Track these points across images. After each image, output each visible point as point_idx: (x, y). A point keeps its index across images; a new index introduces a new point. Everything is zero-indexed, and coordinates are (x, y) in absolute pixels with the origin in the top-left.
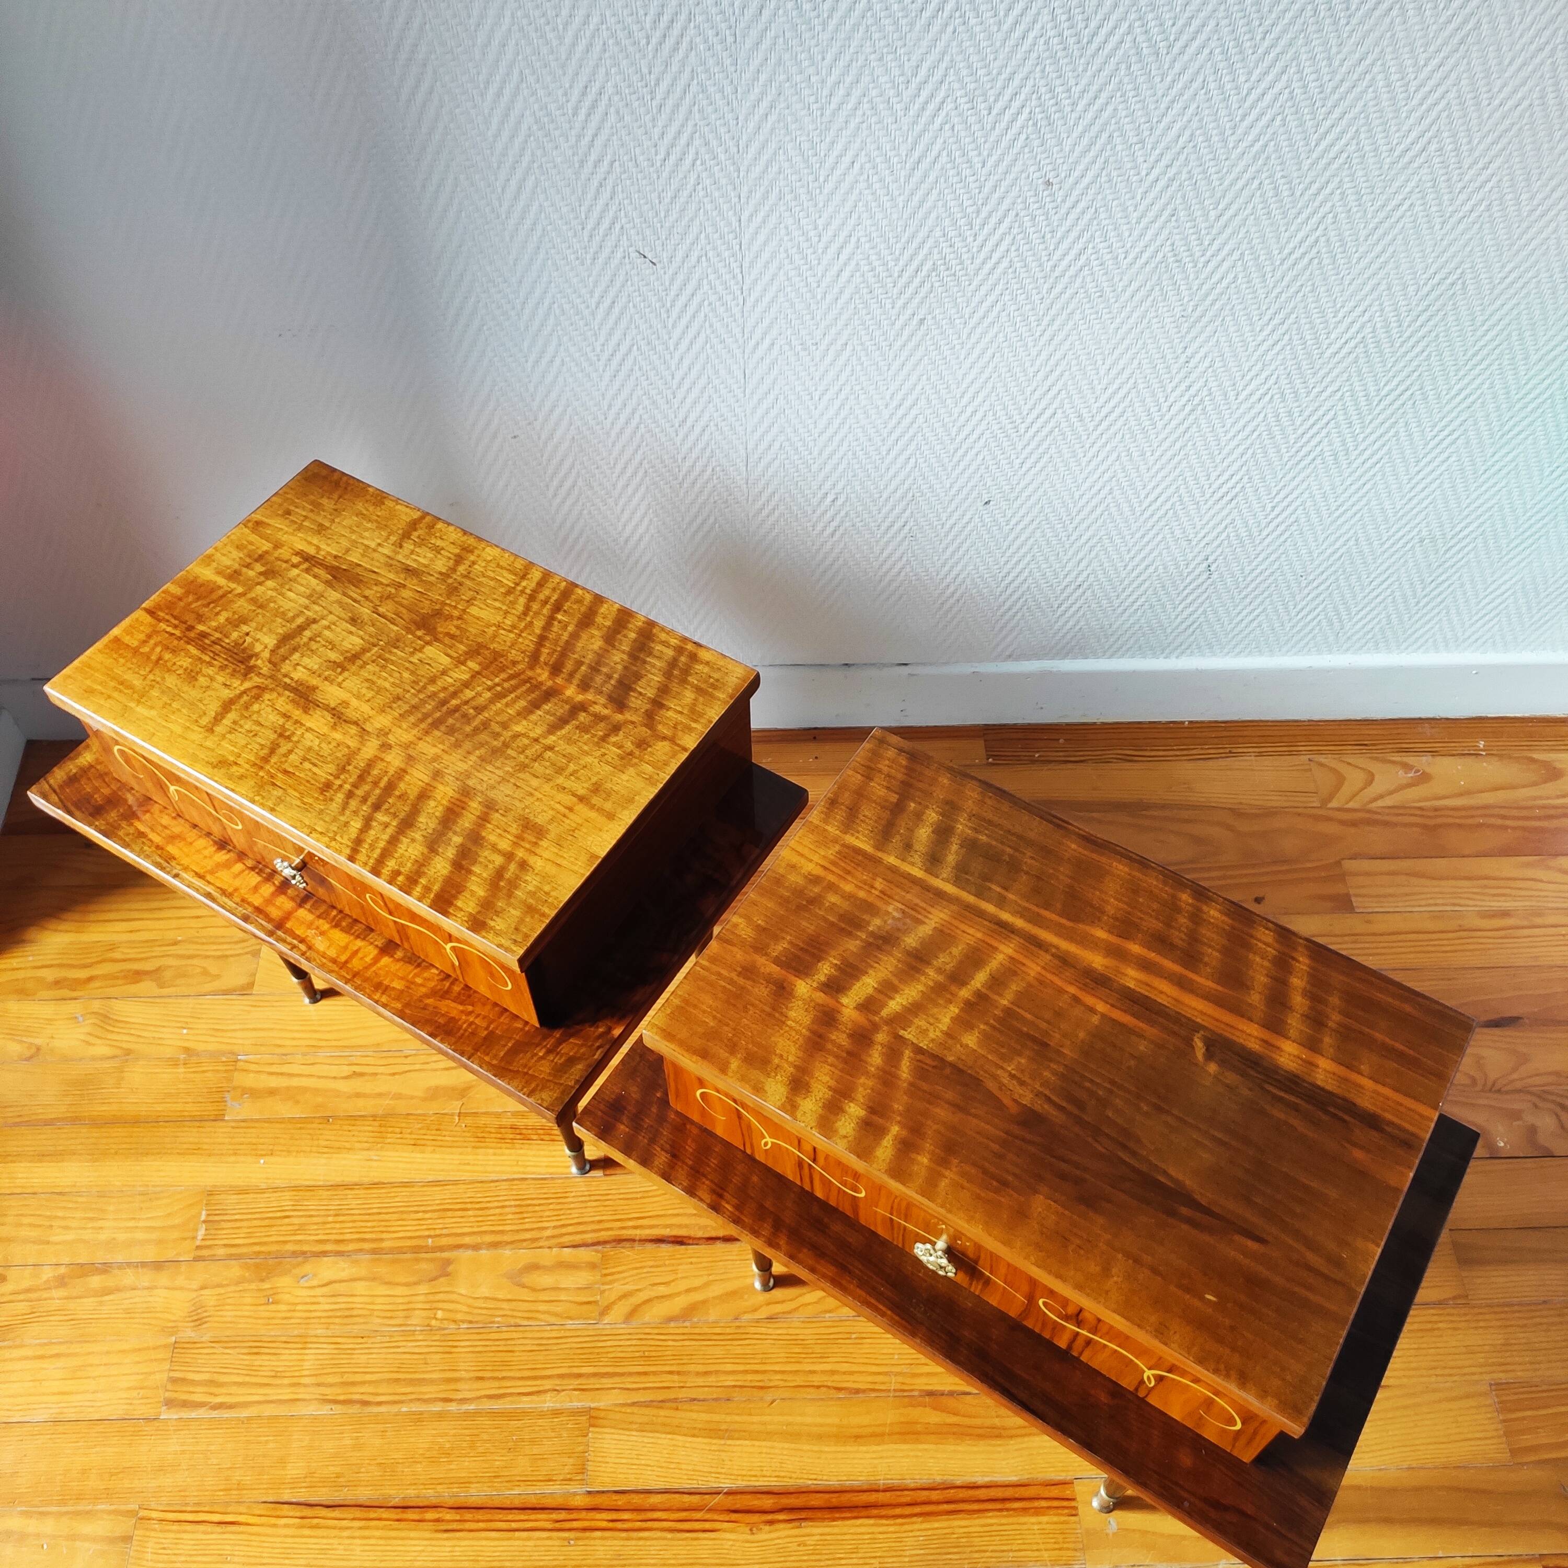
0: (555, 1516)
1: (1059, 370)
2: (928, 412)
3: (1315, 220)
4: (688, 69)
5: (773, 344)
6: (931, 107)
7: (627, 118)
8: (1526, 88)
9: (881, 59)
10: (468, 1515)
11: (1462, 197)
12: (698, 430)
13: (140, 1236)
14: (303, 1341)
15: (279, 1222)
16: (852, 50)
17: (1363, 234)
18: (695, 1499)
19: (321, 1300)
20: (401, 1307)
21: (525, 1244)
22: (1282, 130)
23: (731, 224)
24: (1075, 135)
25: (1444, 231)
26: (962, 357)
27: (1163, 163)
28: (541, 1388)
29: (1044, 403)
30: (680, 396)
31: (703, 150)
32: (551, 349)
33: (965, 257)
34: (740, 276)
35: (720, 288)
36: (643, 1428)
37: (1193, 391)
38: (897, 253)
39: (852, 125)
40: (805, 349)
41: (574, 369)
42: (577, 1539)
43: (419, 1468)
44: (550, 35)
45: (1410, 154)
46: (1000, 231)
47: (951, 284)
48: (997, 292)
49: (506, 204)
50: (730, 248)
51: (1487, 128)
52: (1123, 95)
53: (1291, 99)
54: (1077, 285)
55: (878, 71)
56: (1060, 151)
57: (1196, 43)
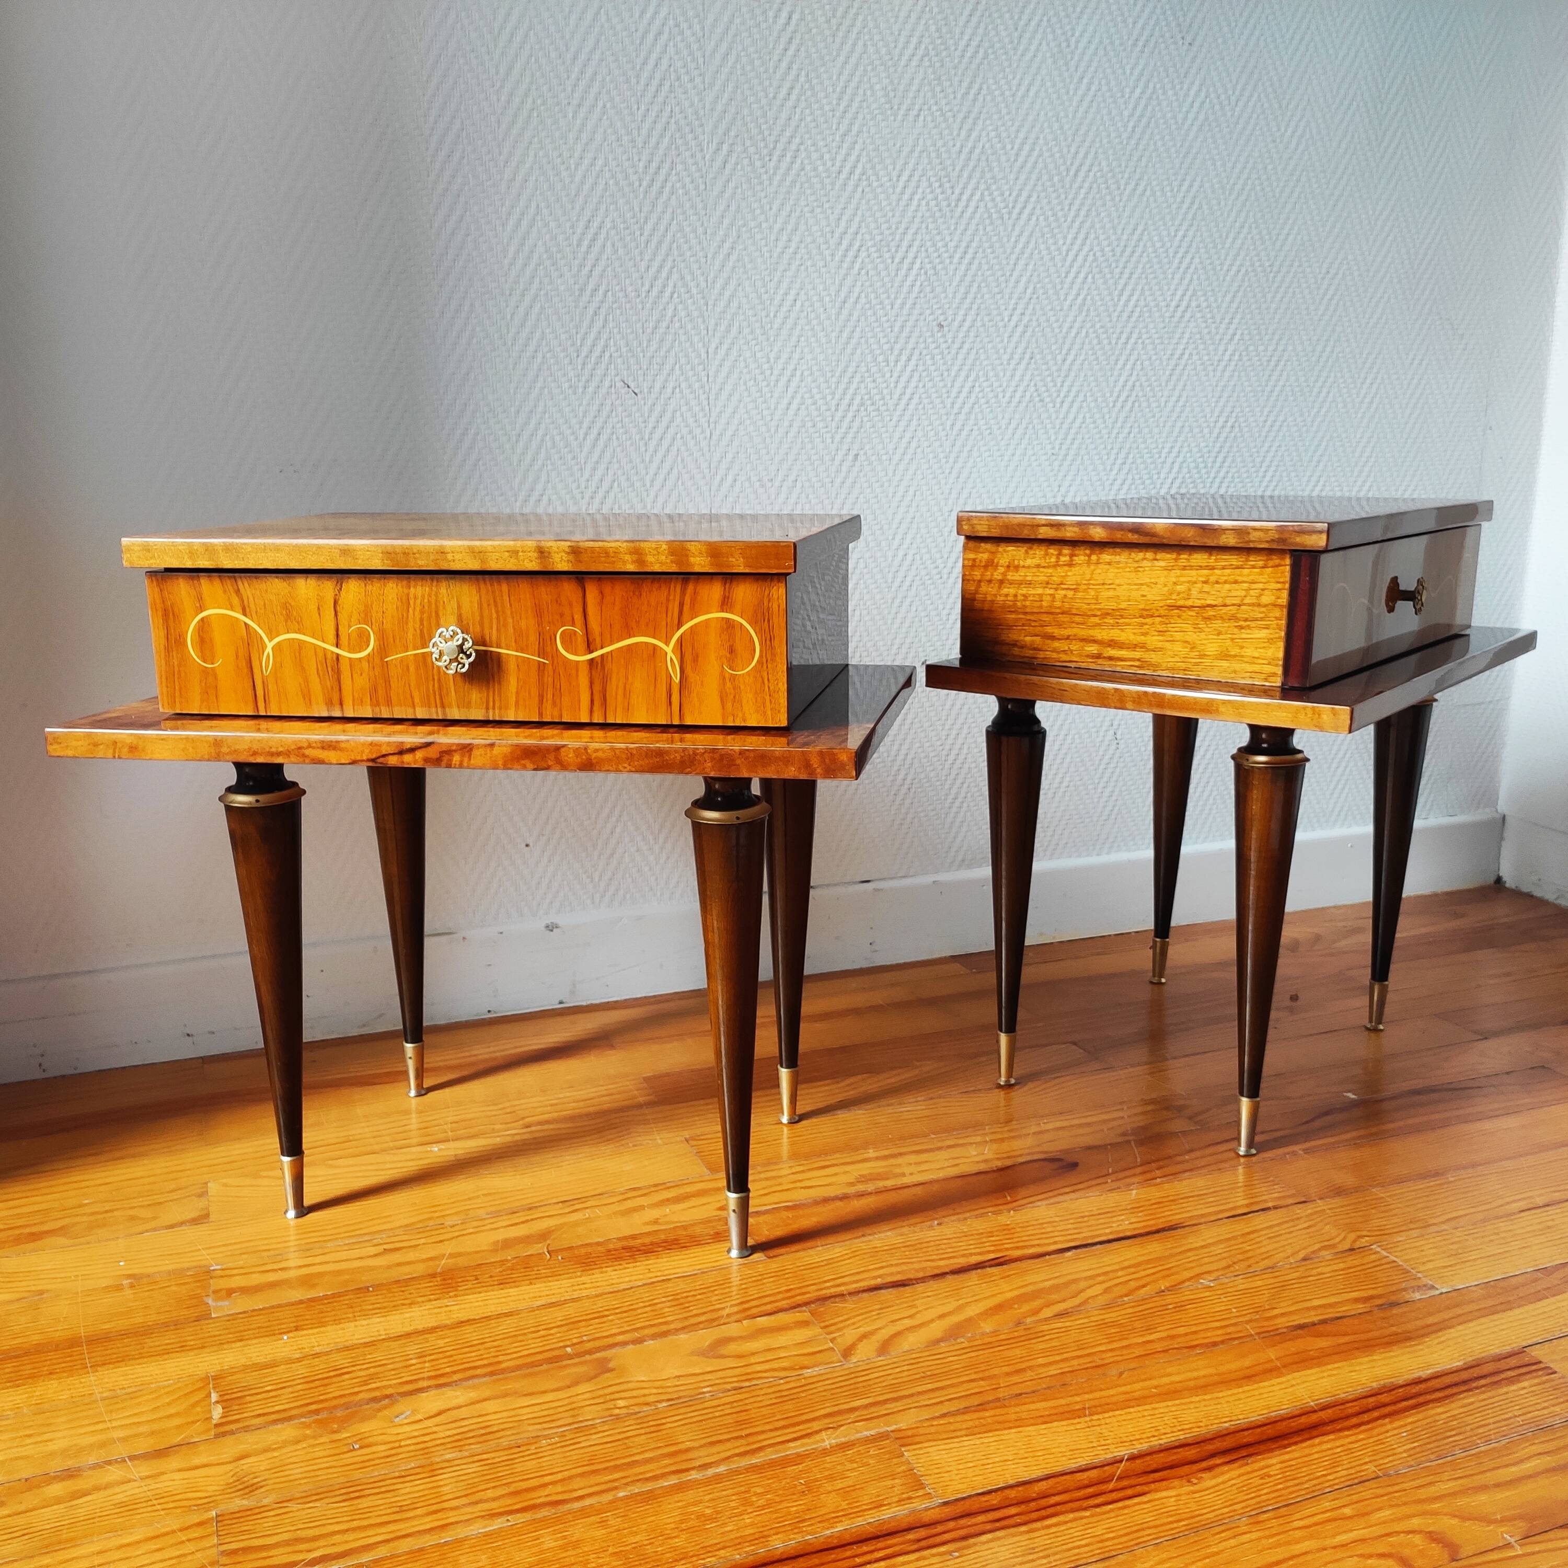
2: (868, 555)
3: (1128, 367)
4: (670, 210)
5: (735, 480)
6: (851, 254)
7: (621, 251)
8: (1241, 257)
9: (812, 211)
11: (1222, 348)
13: (118, 1434)
14: (429, 1470)
15: (334, 1380)
16: (791, 202)
17: (1164, 378)
18: (1093, 1474)
19: (435, 1429)
20: (559, 1410)
21: (701, 1326)
22: (1093, 287)
23: (700, 356)
24: (955, 284)
25: (1216, 378)
26: (890, 495)
27: (1018, 312)
28: (809, 1431)
31: (680, 284)
32: (539, 487)
33: (885, 392)
34: (707, 408)
35: (691, 421)
36: (971, 1432)
38: (833, 386)
39: (793, 267)
40: (763, 486)
42: (961, 1547)
43: (678, 1543)
44: (564, 174)
45: (1181, 309)
46: (909, 369)
47: (876, 419)
48: (912, 428)
49: (513, 330)
50: (699, 380)
51: (1224, 289)
52: (984, 251)
53: (1095, 260)
54: (972, 422)
55: (811, 221)
56: (946, 297)
57: (1027, 211)
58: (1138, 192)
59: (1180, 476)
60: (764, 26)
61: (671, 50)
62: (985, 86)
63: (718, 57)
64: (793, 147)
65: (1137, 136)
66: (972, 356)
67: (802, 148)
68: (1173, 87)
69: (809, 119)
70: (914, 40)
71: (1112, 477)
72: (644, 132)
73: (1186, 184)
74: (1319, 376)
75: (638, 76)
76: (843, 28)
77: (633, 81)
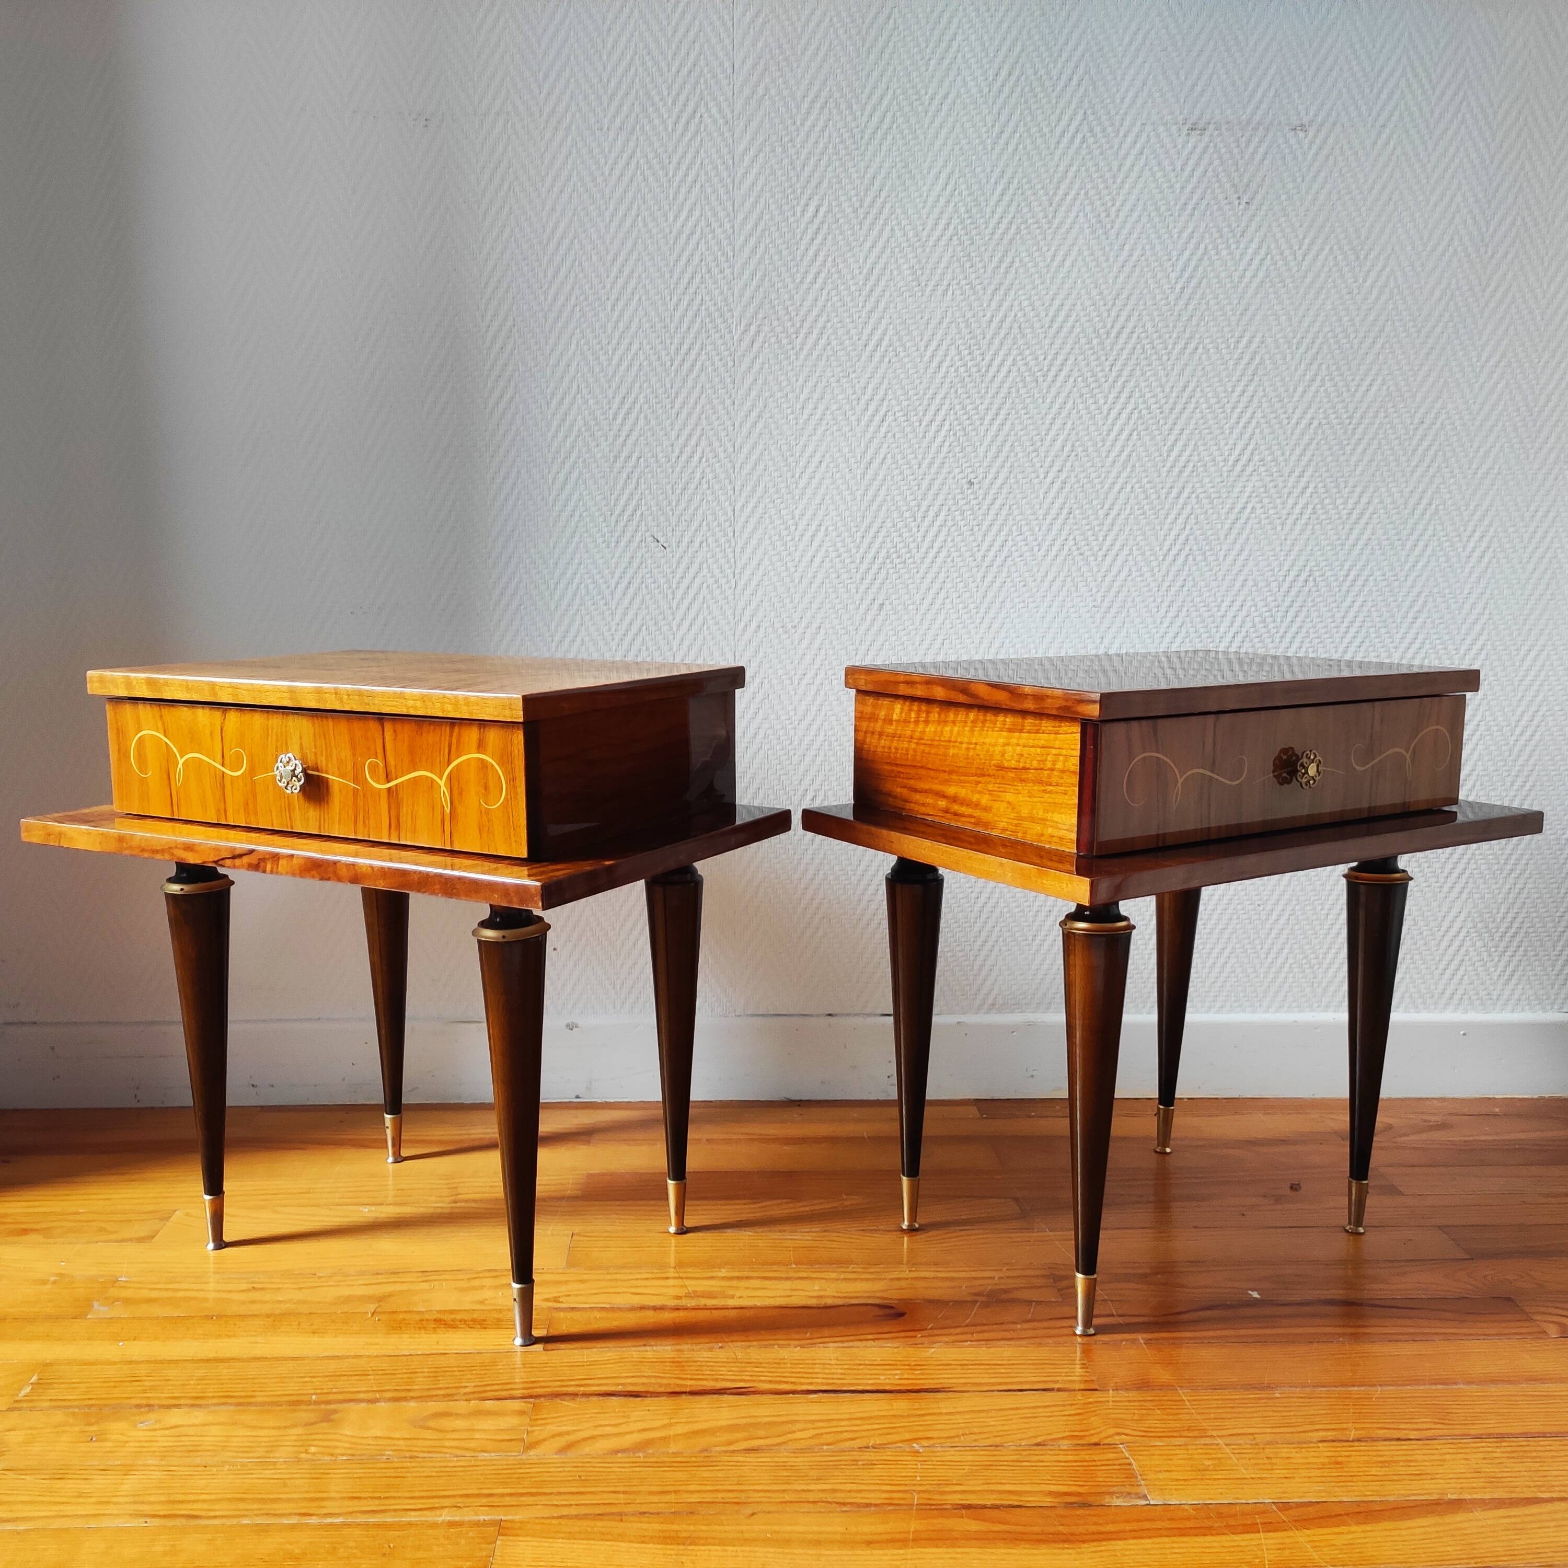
3: (1181, 520)
4: (699, 386)
5: (759, 627)
6: (877, 419)
7: (653, 422)
8: (1312, 410)
9: (838, 381)
11: (1291, 501)
14: (125, 1469)
15: (127, 1384)
16: (818, 374)
17: (1222, 533)
19: (161, 1439)
20: (265, 1444)
21: (436, 1398)
22: (1139, 443)
23: (727, 514)
24: (986, 443)
25: (1285, 532)
27: (1055, 469)
28: (438, 1505)
31: (708, 450)
32: (574, 630)
33: (911, 546)
34: (733, 561)
35: (717, 572)
36: (571, 1536)
38: (858, 541)
39: (819, 432)
40: (786, 632)
44: (603, 358)
45: (1240, 464)
46: (937, 524)
47: (903, 571)
48: (941, 580)
49: (554, 494)
50: (726, 535)
51: (1293, 443)
52: (1017, 413)
53: (1140, 418)
54: (1004, 575)
55: (836, 391)
56: (976, 457)
57: (1063, 373)
58: (1188, 351)
59: (1244, 630)
60: (791, 220)
61: (703, 246)
62: (1017, 259)
63: (747, 250)
64: (820, 325)
65: (1186, 296)
66: (1004, 512)
67: (829, 325)
68: (1228, 247)
69: (835, 299)
70: (943, 222)
71: (1162, 630)
72: (676, 319)
73: (1245, 341)
74: (1413, 530)
75: (671, 272)
76: (871, 216)
77: (667, 276)
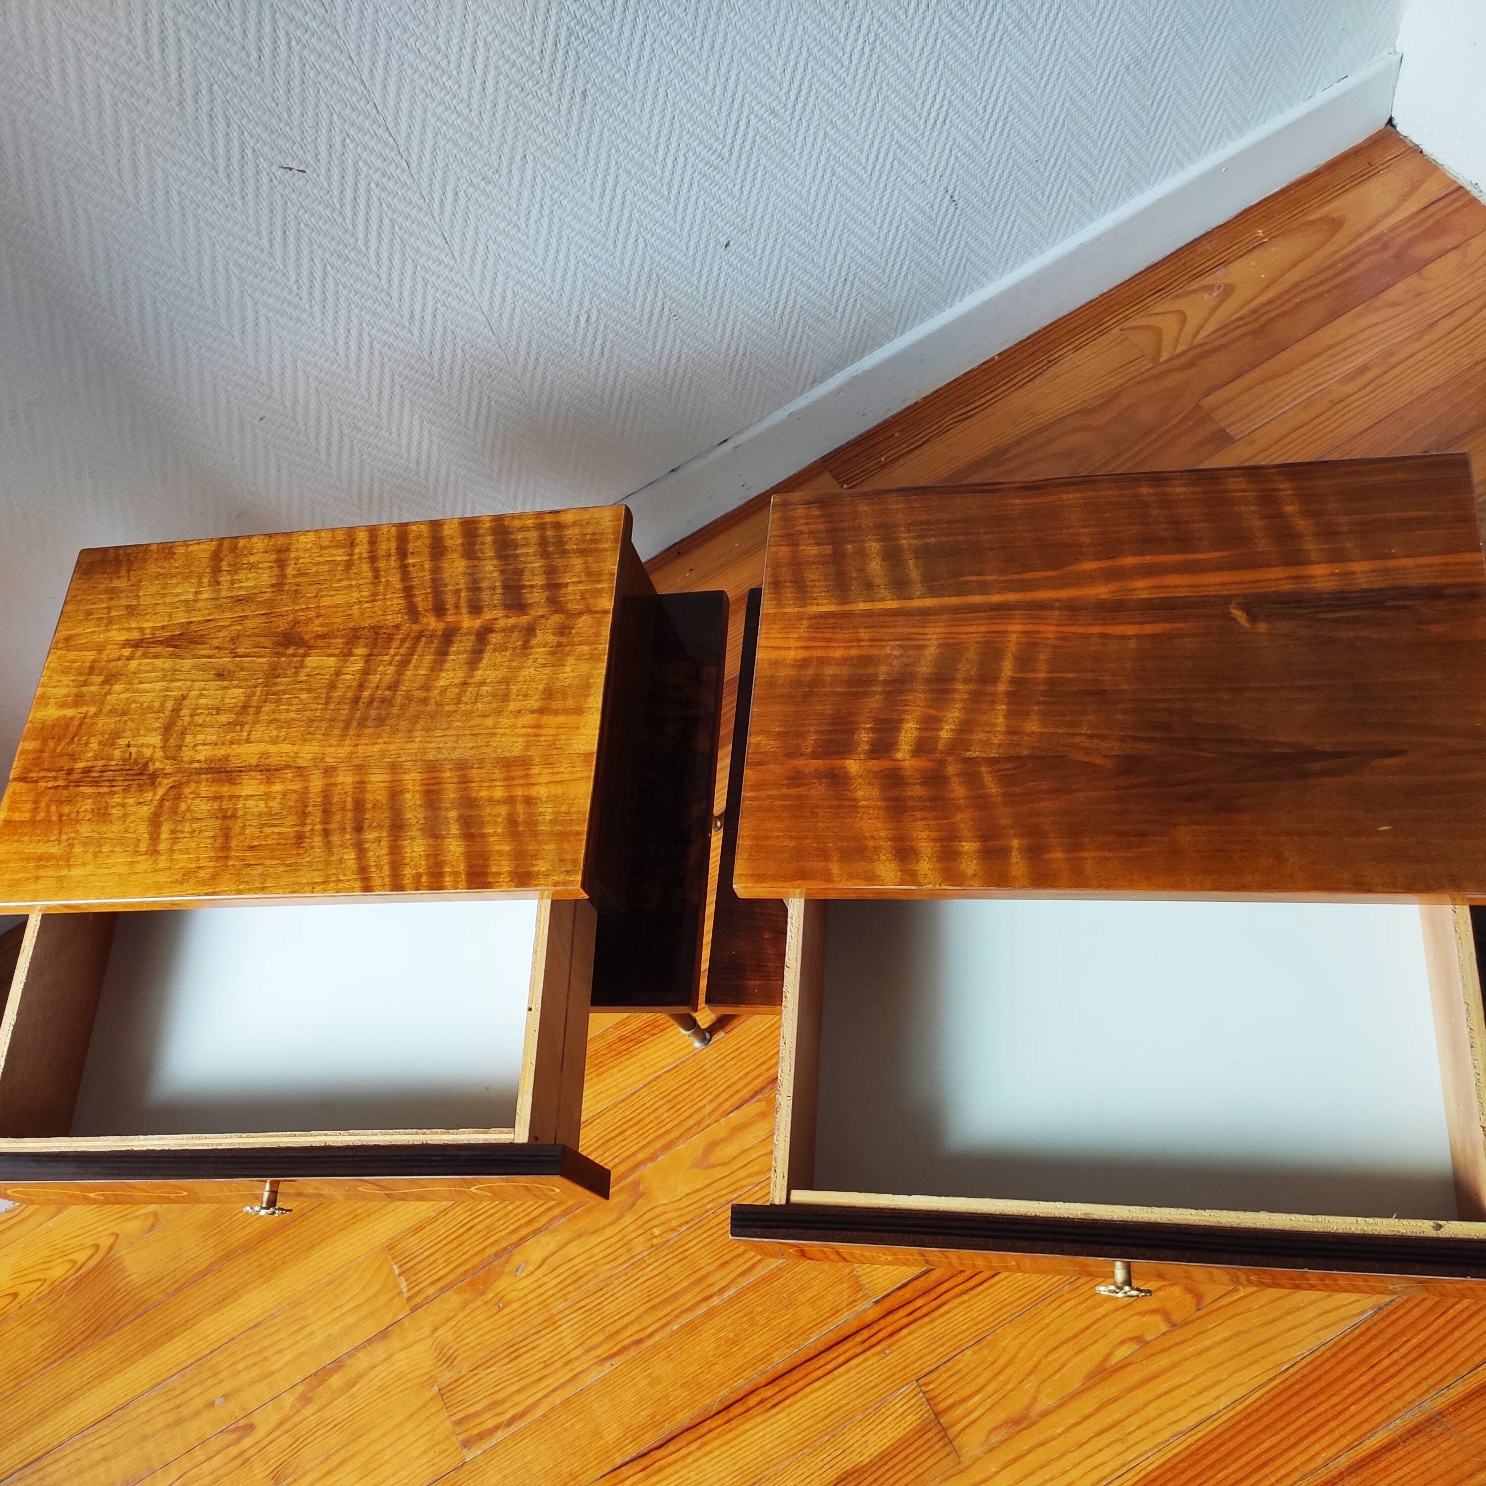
0: (859, 1338)
1: (733, 73)
5: (457, 194)
7: (202, 34)
10: (785, 1382)
12: (429, 318)
13: (350, 1319)
14: (552, 1323)
15: (466, 1236)
19: (545, 1279)
20: (619, 1245)
21: (693, 1131)
23: (356, 91)
26: (638, 110)
29: (734, 116)
30: (395, 295)
31: (291, 28)
32: (250, 313)
34: (391, 140)
35: (378, 163)
37: (864, 30)
38: (528, 35)
40: (489, 183)
41: (282, 321)
42: (889, 1346)
43: (718, 1368)
47: (593, 40)
49: (130, 187)
50: (367, 116)
